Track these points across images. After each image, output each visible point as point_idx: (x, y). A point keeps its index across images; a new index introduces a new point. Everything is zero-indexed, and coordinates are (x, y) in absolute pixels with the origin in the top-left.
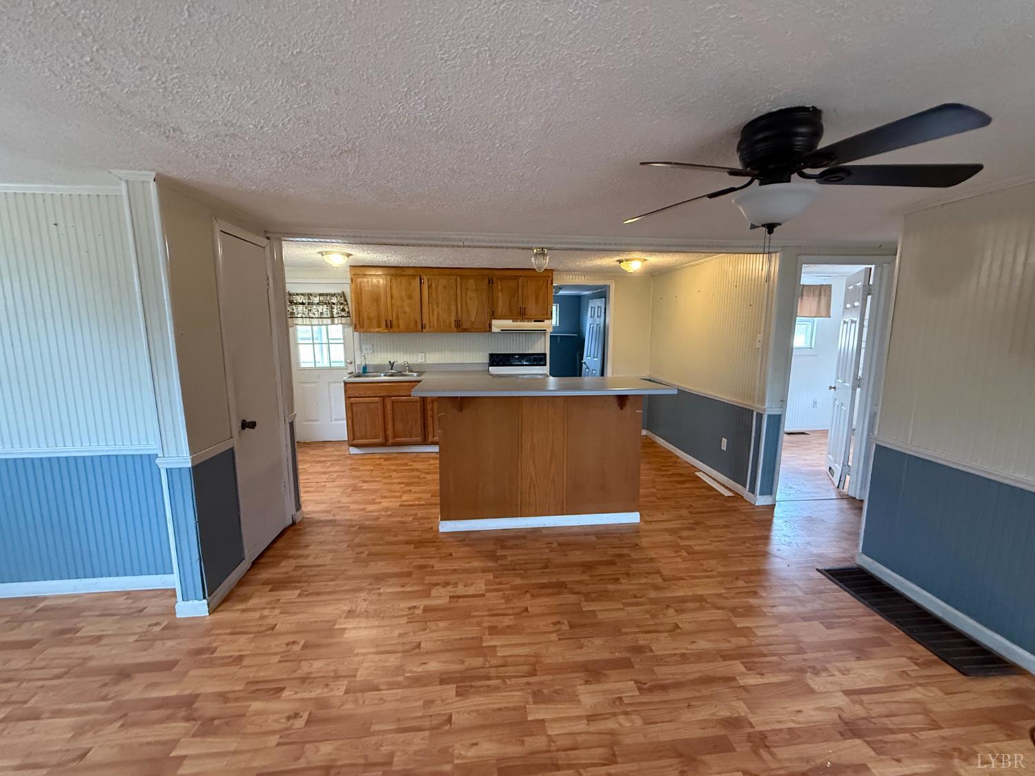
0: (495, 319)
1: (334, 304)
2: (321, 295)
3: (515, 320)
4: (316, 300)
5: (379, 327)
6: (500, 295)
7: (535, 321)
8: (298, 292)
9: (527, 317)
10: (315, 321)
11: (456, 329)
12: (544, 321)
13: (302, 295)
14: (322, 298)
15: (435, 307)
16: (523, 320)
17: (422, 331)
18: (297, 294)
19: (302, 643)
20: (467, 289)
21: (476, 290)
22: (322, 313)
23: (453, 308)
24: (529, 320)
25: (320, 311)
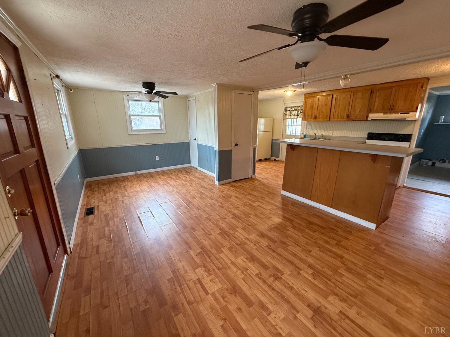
0: (371, 113)
1: (299, 110)
2: (295, 107)
3: (385, 113)
4: (293, 109)
5: (311, 119)
6: (377, 99)
7: (401, 113)
8: (288, 106)
9: (394, 111)
10: (292, 117)
11: (346, 119)
12: (409, 113)
13: (289, 107)
14: (295, 108)
15: (337, 109)
16: (391, 113)
17: (329, 120)
18: (288, 107)
19: (224, 196)
20: (356, 98)
21: (362, 98)
22: (294, 114)
23: (347, 108)
24: (396, 113)
25: (294, 113)
